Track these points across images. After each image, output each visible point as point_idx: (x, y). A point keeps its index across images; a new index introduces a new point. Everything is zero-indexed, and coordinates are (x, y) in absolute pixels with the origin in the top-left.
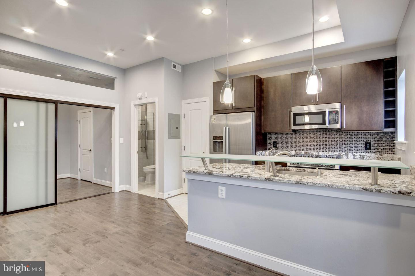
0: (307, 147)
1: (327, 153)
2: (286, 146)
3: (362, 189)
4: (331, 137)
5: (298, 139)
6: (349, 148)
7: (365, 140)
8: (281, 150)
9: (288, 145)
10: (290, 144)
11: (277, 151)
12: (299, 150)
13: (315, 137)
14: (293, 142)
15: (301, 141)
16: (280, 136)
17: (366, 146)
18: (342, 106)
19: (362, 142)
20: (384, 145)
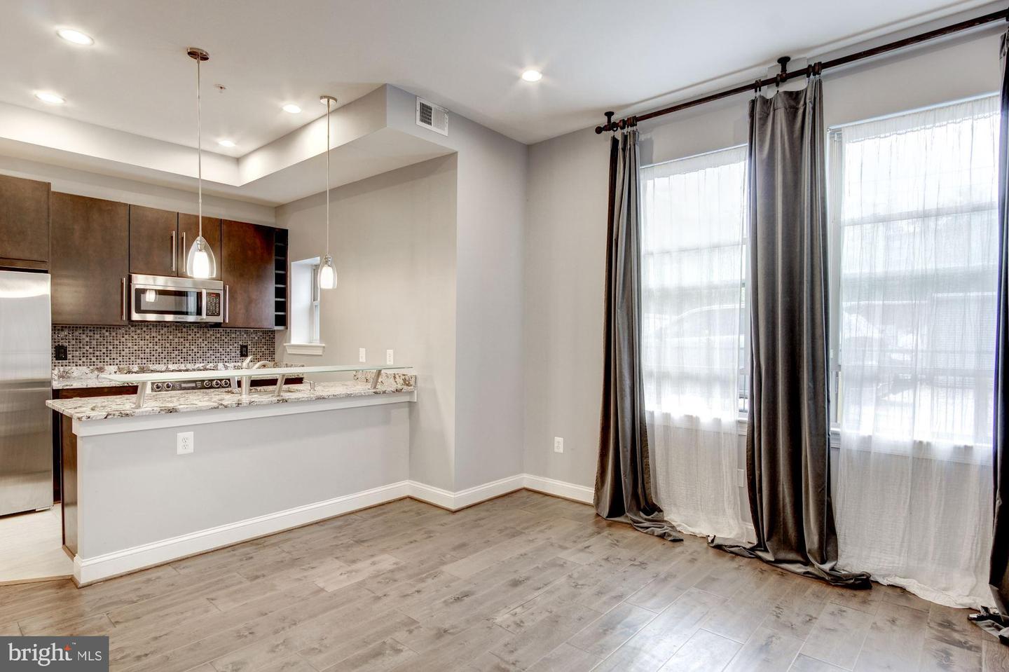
0: (142, 356)
1: (183, 365)
2: (94, 356)
5: (123, 340)
6: (218, 355)
7: (240, 343)
8: (80, 365)
9: (98, 353)
10: (104, 350)
11: (68, 368)
12: (125, 363)
13: (159, 337)
14: (110, 348)
15: (130, 345)
16: (77, 333)
17: (241, 352)
18: (224, 287)
19: (236, 345)
20: (263, 349)
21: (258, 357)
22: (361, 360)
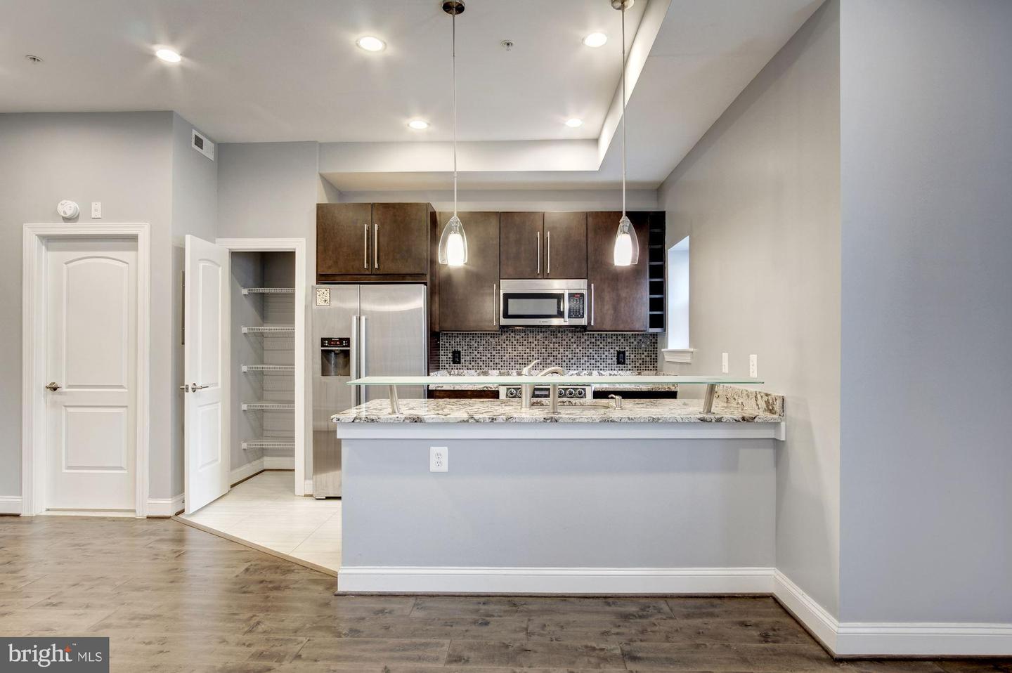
0: (520, 361)
2: (481, 361)
3: (699, 419)
4: (564, 343)
5: (504, 345)
6: (593, 361)
7: (617, 348)
8: (470, 368)
9: (484, 358)
10: (489, 355)
11: (462, 371)
13: (536, 342)
14: (494, 353)
15: (510, 350)
16: (468, 339)
17: (618, 359)
18: (589, 286)
19: (612, 351)
20: (643, 356)
21: (637, 364)
22: (724, 371)
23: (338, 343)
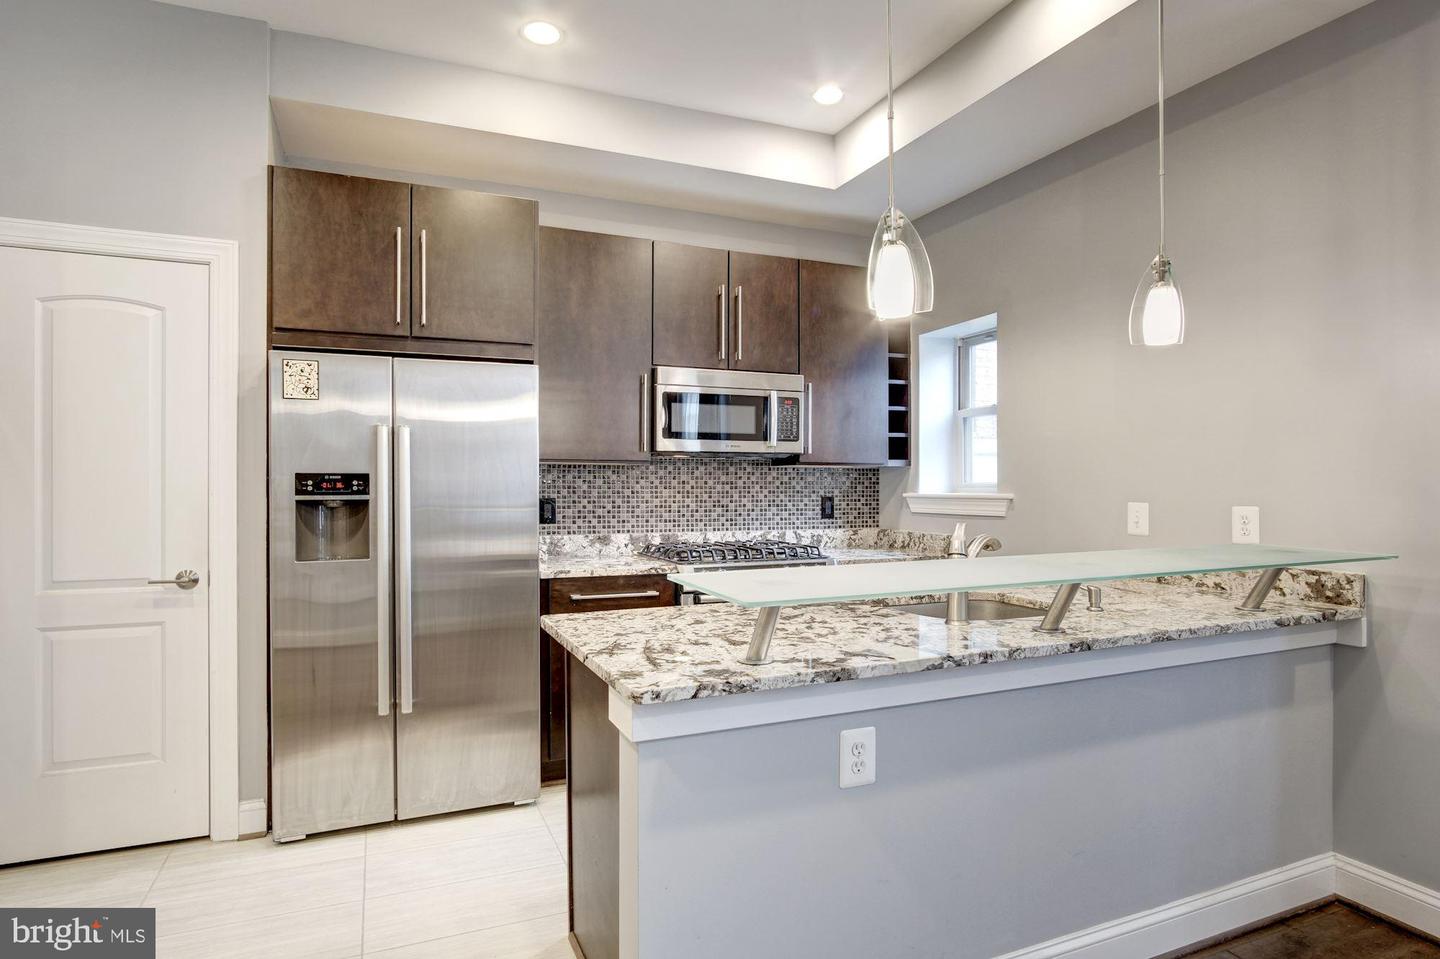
0: (666, 516)
1: (730, 533)
2: (594, 517)
4: (740, 483)
5: (637, 487)
6: (785, 514)
7: (821, 493)
8: (574, 533)
9: (600, 512)
10: (609, 507)
11: (560, 537)
12: (640, 529)
13: (693, 483)
14: (619, 502)
15: (648, 496)
16: (569, 477)
17: (823, 510)
18: (806, 388)
19: (814, 496)
20: (859, 505)
21: (851, 518)
23: (339, 485)
